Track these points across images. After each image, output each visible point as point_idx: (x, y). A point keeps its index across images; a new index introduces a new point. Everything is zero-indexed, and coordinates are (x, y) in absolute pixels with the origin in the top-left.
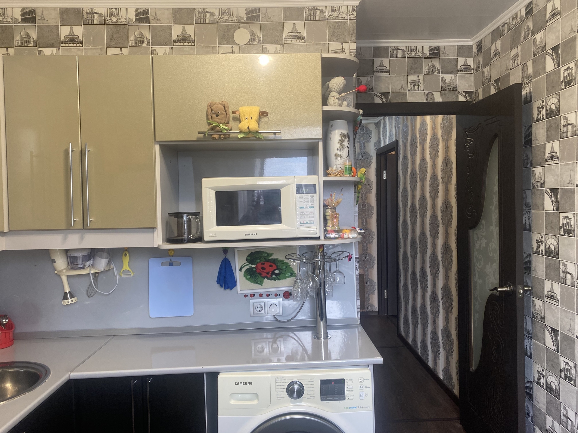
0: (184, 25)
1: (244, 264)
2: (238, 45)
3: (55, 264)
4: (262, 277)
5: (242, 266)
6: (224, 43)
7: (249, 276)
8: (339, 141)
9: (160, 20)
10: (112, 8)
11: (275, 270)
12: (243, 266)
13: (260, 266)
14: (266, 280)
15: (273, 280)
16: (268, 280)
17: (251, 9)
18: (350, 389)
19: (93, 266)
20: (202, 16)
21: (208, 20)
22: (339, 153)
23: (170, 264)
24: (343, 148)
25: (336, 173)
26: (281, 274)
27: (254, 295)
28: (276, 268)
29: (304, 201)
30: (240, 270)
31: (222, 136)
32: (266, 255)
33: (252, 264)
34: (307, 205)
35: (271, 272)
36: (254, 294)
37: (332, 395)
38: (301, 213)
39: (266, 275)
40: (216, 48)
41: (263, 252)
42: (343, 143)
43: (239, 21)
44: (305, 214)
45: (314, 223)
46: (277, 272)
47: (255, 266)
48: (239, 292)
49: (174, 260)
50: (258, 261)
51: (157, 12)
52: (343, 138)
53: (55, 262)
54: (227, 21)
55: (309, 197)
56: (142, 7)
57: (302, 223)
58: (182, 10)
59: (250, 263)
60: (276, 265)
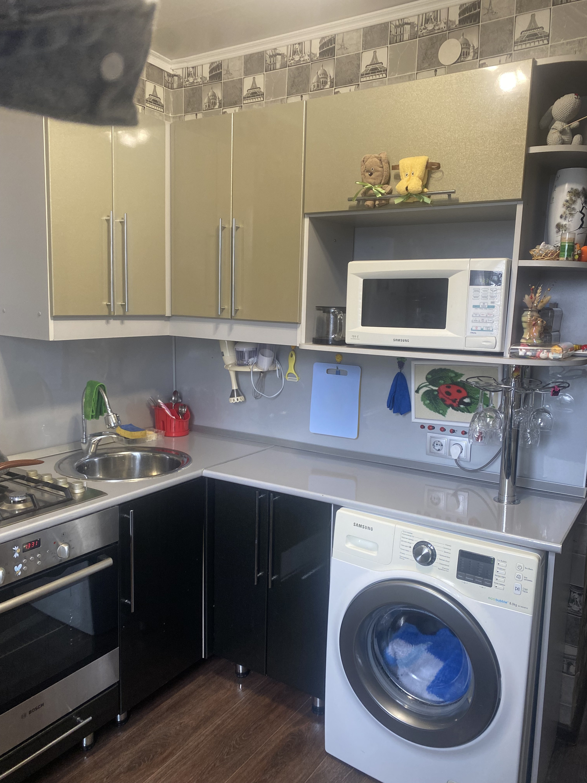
0: (375, 50)
1: (421, 384)
2: (444, 65)
3: (223, 357)
4: (445, 404)
5: (420, 386)
6: (425, 66)
7: (428, 402)
8: (565, 203)
9: (347, 48)
10: (295, 44)
11: (465, 398)
12: (422, 386)
13: (444, 389)
14: (450, 410)
15: (461, 411)
16: (453, 410)
17: (467, 5)
18: (501, 575)
19: (256, 364)
20: (400, 31)
21: (406, 35)
22: (564, 222)
23: (337, 371)
24: (571, 214)
25: (543, 256)
26: (473, 404)
27: (433, 428)
28: (466, 395)
29: (480, 297)
30: (417, 391)
31: (377, 202)
32: (453, 375)
33: (433, 386)
34: (484, 303)
35: (458, 400)
36: (433, 425)
37: (473, 575)
38: (474, 315)
39: (452, 403)
40: (414, 75)
41: (449, 370)
42: (573, 206)
43: (449, 29)
44: (480, 316)
45: (492, 331)
46: (467, 400)
47: (437, 388)
48: (413, 420)
49: (341, 367)
50: (442, 382)
51: (344, 39)
52: (573, 198)
53: (223, 355)
54: (432, 31)
55: (489, 291)
56: (329, 34)
57: (474, 330)
58: (374, 28)
59: (430, 384)
60: (466, 391)
